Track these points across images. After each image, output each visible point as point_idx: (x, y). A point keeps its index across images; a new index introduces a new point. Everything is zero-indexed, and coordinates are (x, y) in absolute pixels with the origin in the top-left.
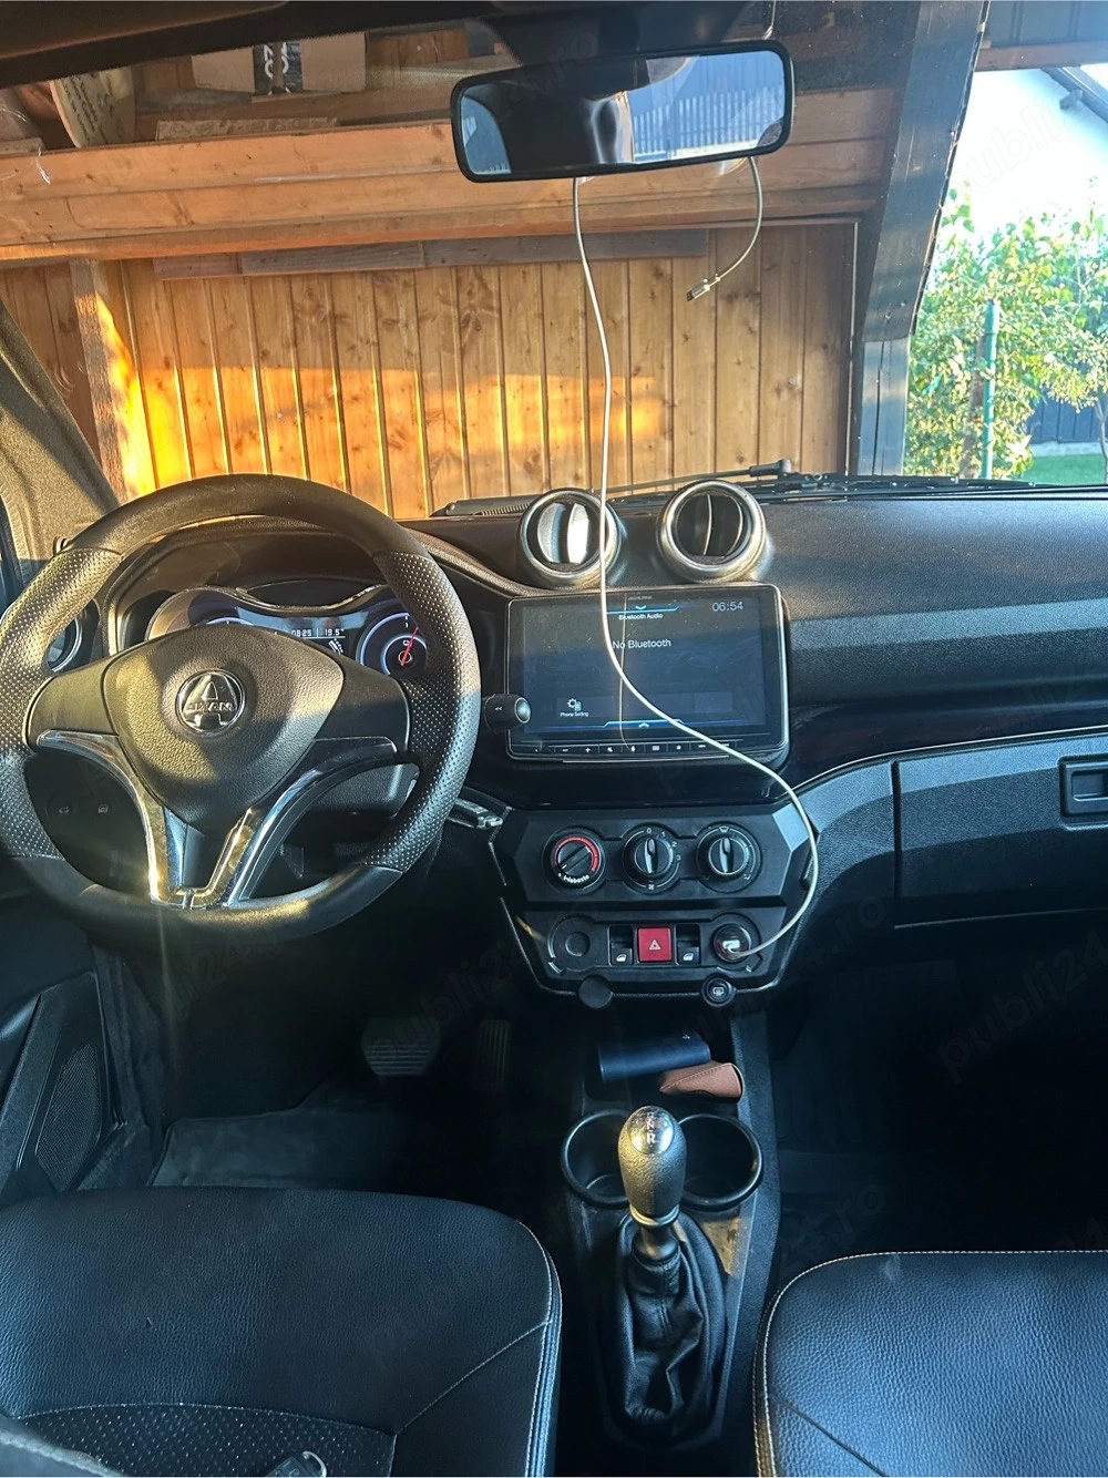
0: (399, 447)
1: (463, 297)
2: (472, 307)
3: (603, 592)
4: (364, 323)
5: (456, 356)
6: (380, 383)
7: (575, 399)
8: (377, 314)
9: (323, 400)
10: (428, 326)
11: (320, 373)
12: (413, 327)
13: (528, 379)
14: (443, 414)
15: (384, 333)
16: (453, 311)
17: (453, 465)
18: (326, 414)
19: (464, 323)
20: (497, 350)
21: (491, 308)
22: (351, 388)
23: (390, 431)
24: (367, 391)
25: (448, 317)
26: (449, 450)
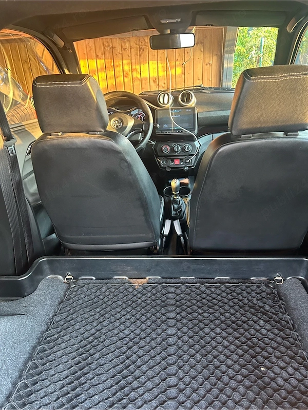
0: (126, 77)
1: (140, 43)
2: (142, 45)
3: (170, 108)
4: (119, 49)
5: (139, 57)
6: (122, 63)
7: (164, 66)
8: (122, 47)
9: (110, 66)
10: (133, 50)
11: (110, 60)
12: (129, 50)
13: (154, 62)
14: (136, 70)
15: (123, 51)
16: (138, 46)
17: (138, 80)
18: (111, 70)
19: (140, 49)
20: (147, 55)
21: (146, 46)
22: (116, 64)
23: (124, 73)
24: (119, 64)
25: (137, 48)
26: (137, 77)
